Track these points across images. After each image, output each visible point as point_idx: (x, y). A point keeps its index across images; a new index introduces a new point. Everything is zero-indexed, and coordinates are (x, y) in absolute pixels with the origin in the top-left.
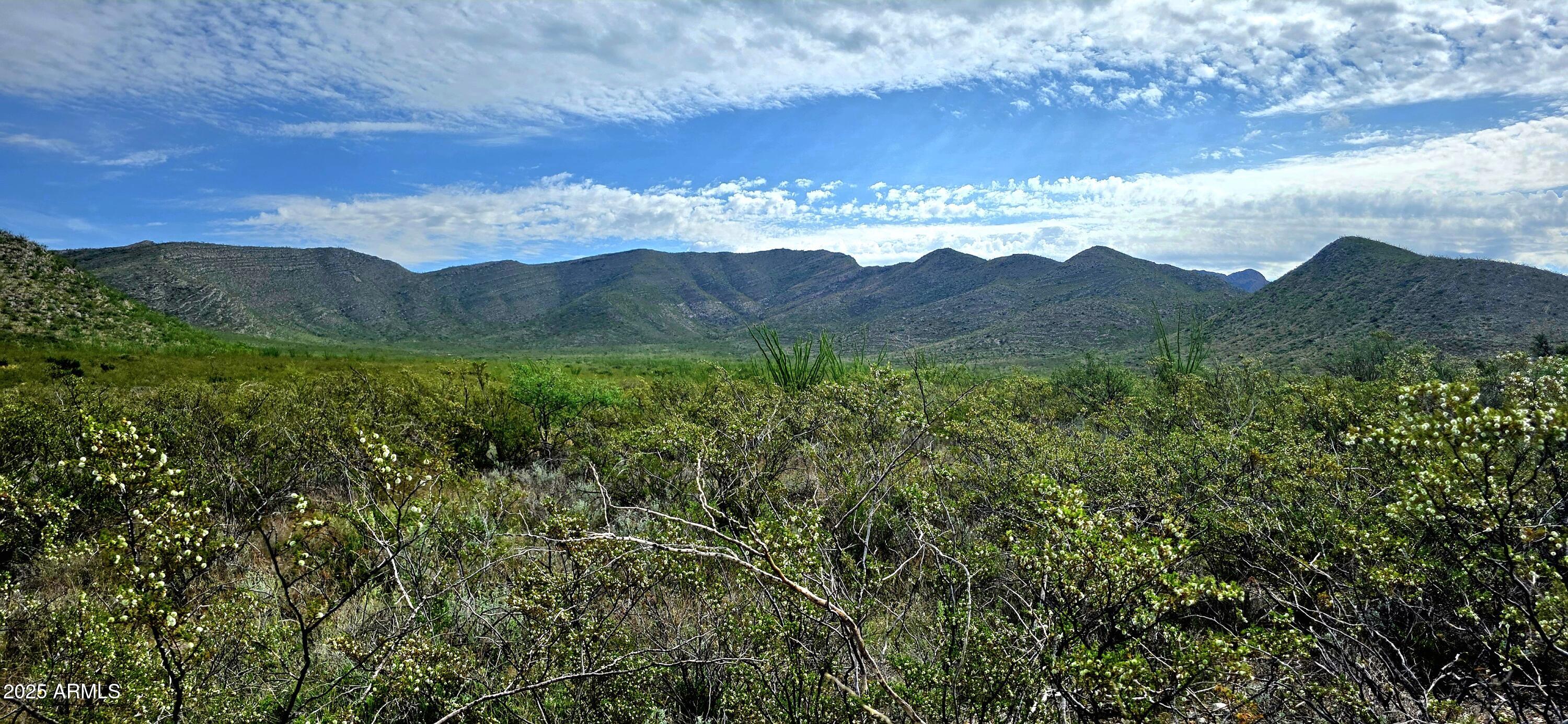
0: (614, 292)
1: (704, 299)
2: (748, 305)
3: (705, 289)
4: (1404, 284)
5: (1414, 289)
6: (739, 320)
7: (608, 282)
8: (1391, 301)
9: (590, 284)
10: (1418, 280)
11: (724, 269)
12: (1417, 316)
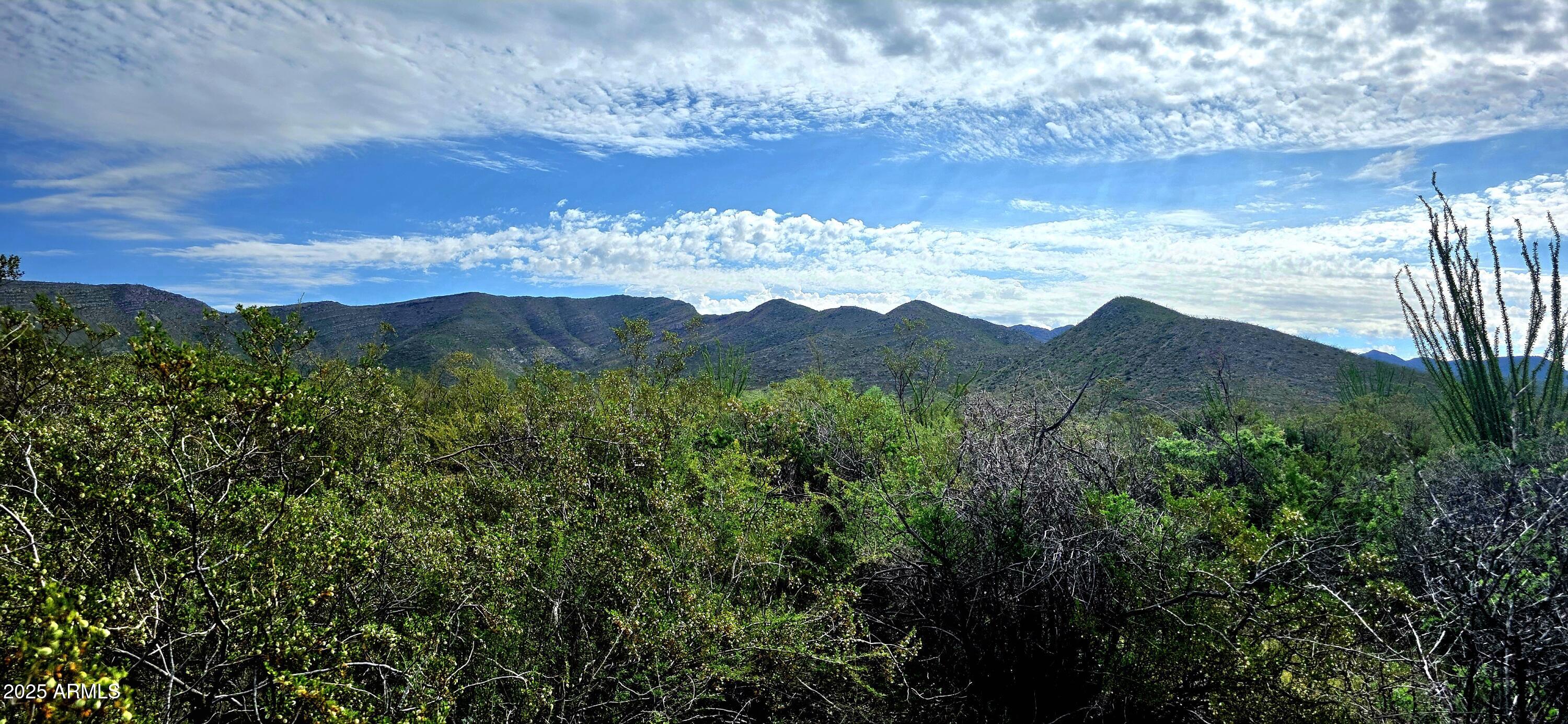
0: (440, 336)
1: (537, 344)
2: (583, 351)
3: (538, 333)
4: (1157, 341)
5: (1165, 345)
6: (573, 366)
7: (435, 326)
8: (1144, 356)
9: (416, 327)
10: (1169, 337)
11: (560, 314)
12: (1162, 370)
